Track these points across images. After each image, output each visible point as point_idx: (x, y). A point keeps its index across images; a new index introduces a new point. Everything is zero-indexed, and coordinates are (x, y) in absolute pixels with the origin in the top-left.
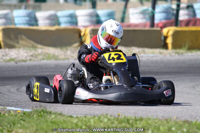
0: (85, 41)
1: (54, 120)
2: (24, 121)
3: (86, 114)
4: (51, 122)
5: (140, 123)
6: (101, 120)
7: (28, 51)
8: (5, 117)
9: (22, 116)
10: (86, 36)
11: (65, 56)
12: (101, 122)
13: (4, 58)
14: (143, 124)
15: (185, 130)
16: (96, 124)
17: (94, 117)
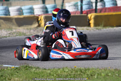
0: (41, 23)
1: (35, 72)
2: (18, 73)
3: (54, 68)
4: (34, 73)
5: (88, 72)
7: (7, 31)
8: (5, 71)
9: (15, 70)
10: (42, 20)
11: (30, 33)
12: (65, 72)
14: (90, 72)
15: (117, 75)
16: (62, 73)
17: (59, 69)
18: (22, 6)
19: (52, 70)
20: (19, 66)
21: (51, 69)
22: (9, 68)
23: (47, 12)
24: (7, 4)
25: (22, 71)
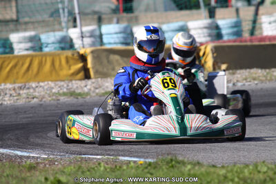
0: (205, 62)
1: (192, 172)
2: (151, 174)
3: (235, 164)
4: (189, 175)
6: (259, 168)
8: (124, 170)
9: (146, 168)
10: (208, 55)
12: (259, 172)
13: (97, 91)
16: (252, 176)
17: (247, 166)
18: (163, 23)
19: (229, 169)
20: (155, 160)
21: (228, 166)
22: (132, 164)
23: (219, 36)
24: (129, 20)
25: (161, 170)
